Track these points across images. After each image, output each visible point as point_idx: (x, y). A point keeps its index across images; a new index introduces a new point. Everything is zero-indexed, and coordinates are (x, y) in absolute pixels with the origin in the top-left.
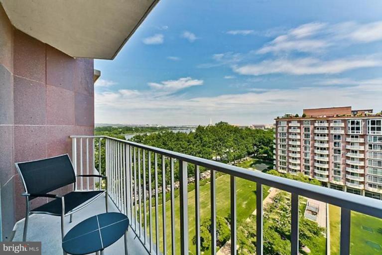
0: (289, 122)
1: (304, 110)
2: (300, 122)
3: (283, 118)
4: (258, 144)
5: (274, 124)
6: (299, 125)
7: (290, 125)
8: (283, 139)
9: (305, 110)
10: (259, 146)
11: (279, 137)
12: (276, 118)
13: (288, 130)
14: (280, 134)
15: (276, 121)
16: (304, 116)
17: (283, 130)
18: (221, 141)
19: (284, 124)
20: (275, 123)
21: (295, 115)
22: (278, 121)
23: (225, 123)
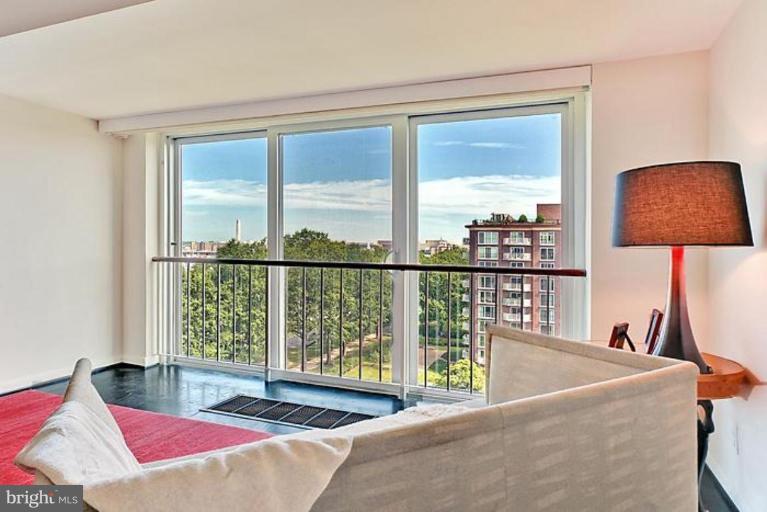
0: (505, 234)
1: (538, 205)
2: (531, 235)
3: (487, 224)
5: (464, 240)
6: (527, 242)
7: (506, 241)
9: (540, 207)
12: (471, 224)
13: (501, 256)
15: (471, 232)
16: (539, 221)
17: (488, 255)
19: (491, 238)
20: (468, 236)
21: (517, 219)
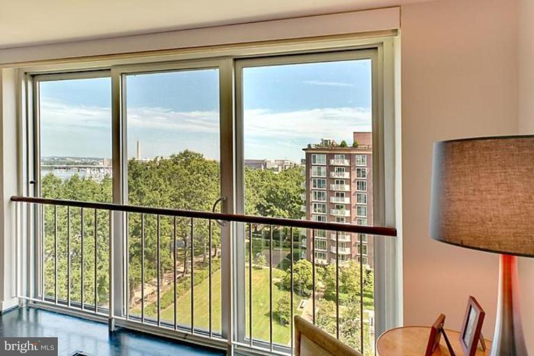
0: (330, 156)
1: (354, 133)
2: (350, 157)
3: (318, 148)
4: (265, 203)
5: (302, 160)
6: (347, 163)
8: (319, 193)
9: (356, 134)
10: (268, 208)
11: (312, 187)
12: (306, 147)
13: (328, 175)
14: (315, 182)
15: (307, 154)
16: (355, 146)
17: (319, 173)
18: (189, 200)
19: (321, 160)
20: (305, 158)
21: (340, 144)
22: (310, 153)
23: (196, 155)
